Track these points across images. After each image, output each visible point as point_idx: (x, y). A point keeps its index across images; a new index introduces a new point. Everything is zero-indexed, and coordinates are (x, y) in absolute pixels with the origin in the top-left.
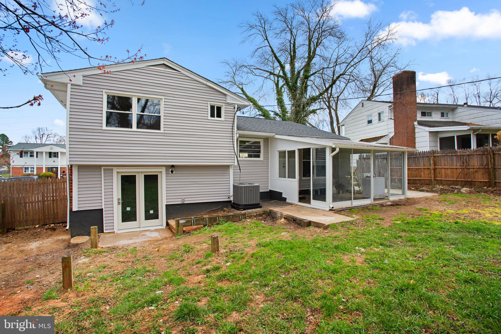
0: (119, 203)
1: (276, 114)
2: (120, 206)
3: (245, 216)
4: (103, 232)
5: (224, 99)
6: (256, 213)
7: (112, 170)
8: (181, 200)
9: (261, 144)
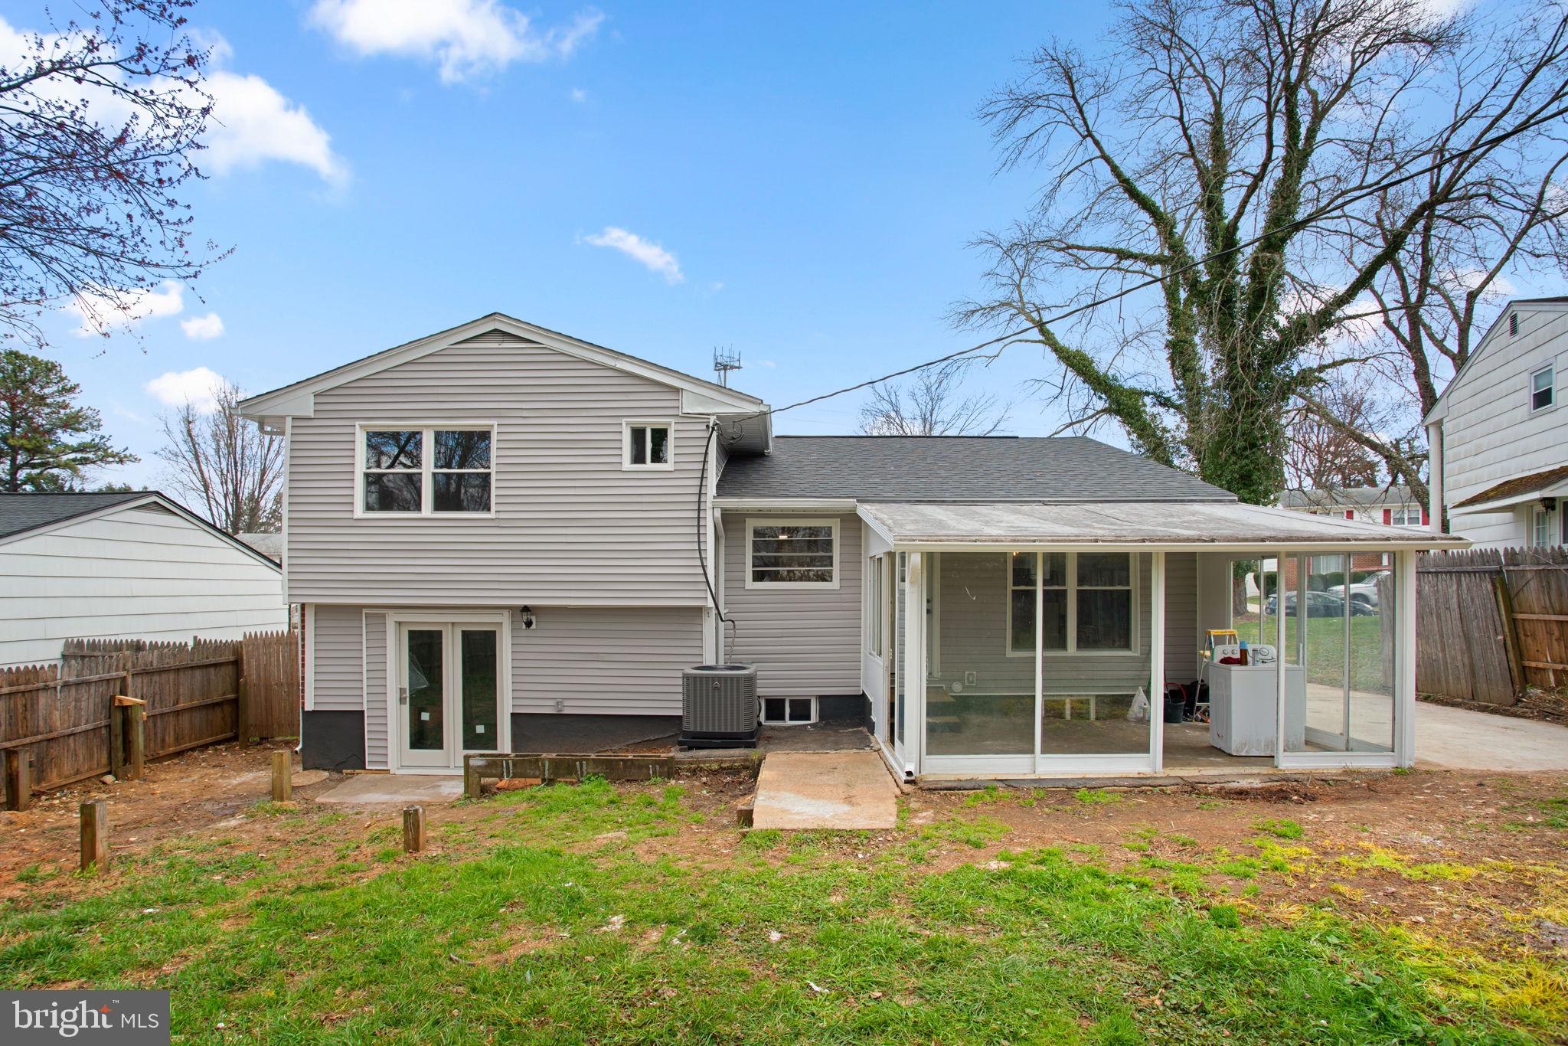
0: (402, 701)
1: (1165, 402)
2: (406, 708)
3: (670, 770)
4: (364, 768)
5: (674, 404)
6: (722, 762)
7: (383, 616)
8: (552, 703)
9: (834, 537)
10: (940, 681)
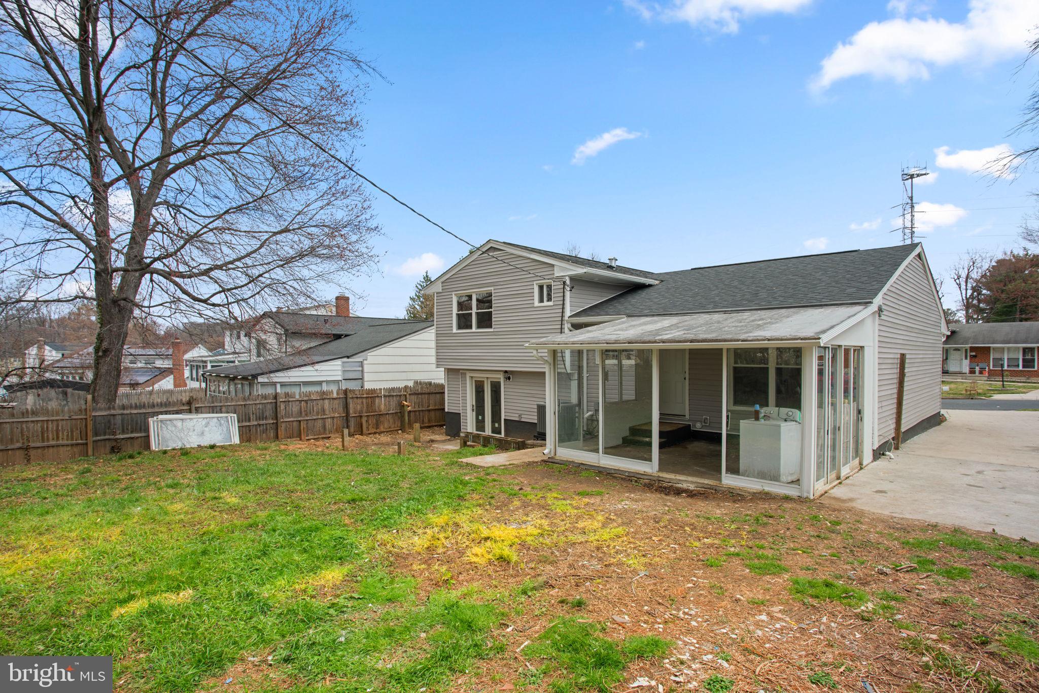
0: (473, 410)
2: (474, 413)
5: (552, 272)
7: (465, 374)
8: (518, 416)
10: (689, 420)
